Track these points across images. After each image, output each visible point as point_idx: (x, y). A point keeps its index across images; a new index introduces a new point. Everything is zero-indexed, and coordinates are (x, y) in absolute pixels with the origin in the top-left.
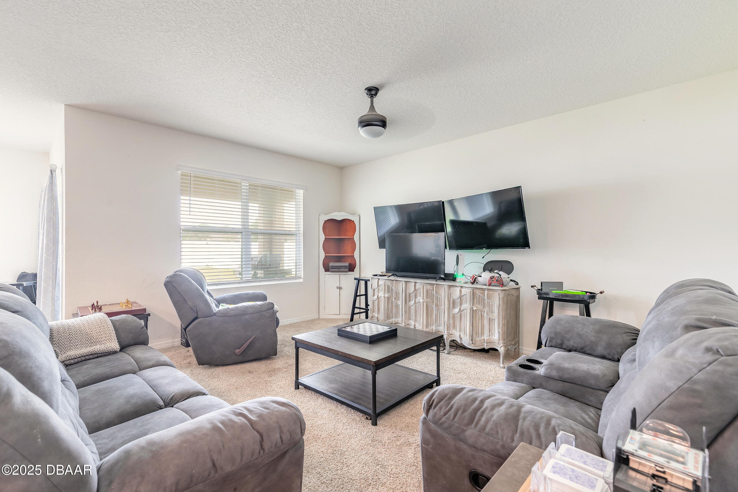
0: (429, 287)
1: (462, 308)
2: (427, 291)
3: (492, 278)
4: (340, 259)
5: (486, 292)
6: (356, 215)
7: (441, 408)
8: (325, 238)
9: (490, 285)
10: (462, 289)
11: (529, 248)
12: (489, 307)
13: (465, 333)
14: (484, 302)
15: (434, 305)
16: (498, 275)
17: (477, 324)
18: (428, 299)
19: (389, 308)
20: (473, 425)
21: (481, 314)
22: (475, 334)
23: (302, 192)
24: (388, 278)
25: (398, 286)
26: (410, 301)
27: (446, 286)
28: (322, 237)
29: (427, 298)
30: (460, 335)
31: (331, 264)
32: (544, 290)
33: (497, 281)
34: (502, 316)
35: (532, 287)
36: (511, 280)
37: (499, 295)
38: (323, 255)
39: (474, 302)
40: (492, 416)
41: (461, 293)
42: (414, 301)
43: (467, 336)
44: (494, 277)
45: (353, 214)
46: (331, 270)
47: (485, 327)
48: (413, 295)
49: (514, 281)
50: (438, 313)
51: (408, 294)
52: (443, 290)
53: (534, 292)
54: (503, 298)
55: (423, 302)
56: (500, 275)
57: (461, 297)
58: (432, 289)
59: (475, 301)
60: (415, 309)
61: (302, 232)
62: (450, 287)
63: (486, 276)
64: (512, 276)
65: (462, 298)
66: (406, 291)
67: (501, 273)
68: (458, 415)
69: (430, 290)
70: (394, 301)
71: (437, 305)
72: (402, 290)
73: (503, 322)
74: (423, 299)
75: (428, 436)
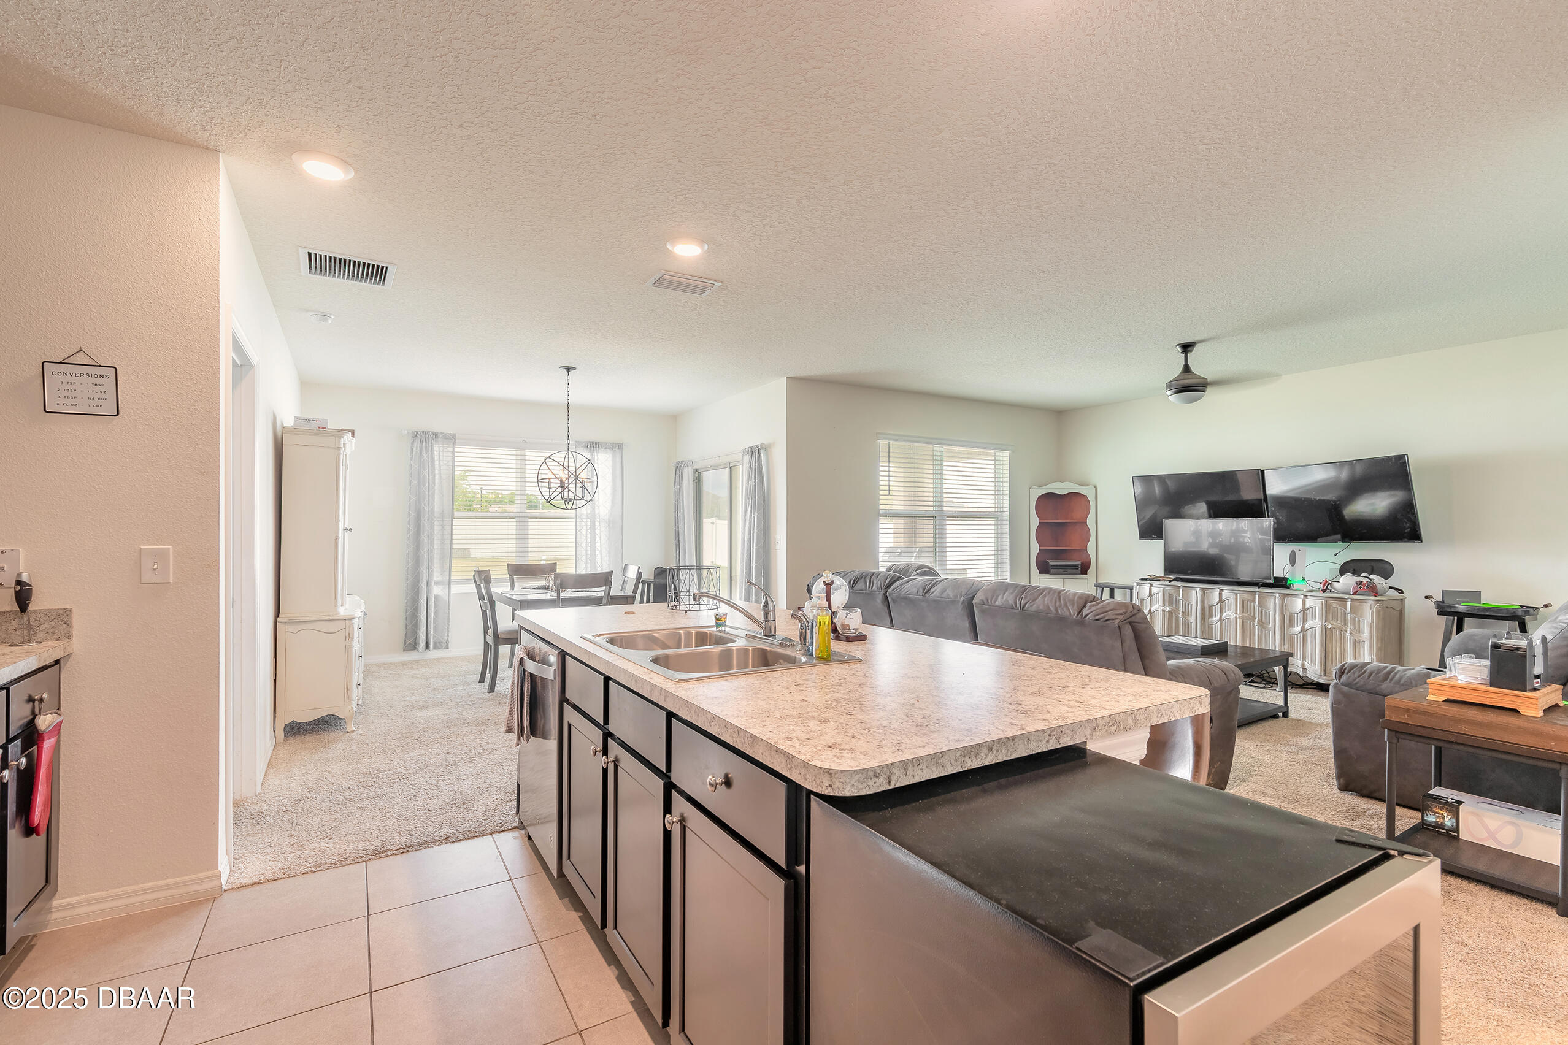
0: (1246, 596)
1: (1306, 626)
2: (1243, 602)
3: (1359, 583)
4: (1058, 554)
5: (1349, 604)
6: (1090, 486)
7: (1354, 673)
8: (1039, 523)
9: (1354, 594)
10: (1307, 600)
11: (1422, 542)
12: (1354, 624)
13: (1313, 662)
14: (1345, 617)
15: (1256, 622)
16: (1369, 580)
17: (1334, 649)
18: (1244, 614)
19: (1171, 627)
20: (1388, 681)
21: (1341, 634)
22: (1330, 662)
23: (1007, 454)
24: (1170, 584)
25: (1187, 594)
26: (1210, 616)
27: (1277, 595)
28: (1035, 521)
29: (1243, 612)
30: (1303, 665)
31: (1051, 562)
32: (1447, 603)
33: (1367, 587)
34: (1377, 637)
35: (1426, 597)
36: (1391, 588)
37: (1371, 608)
38: (1035, 548)
39: (1328, 617)
40: (1405, 674)
41: (1305, 605)
42: (1218, 618)
43: (1317, 666)
44: (1362, 582)
45: (1085, 485)
46: (1052, 571)
47: (1347, 653)
48: (1216, 609)
49: (1396, 589)
50: (1264, 633)
51: (1206, 609)
52: (1273, 600)
53: (1431, 605)
54: (1378, 612)
55: (1236, 618)
56: (1371, 579)
57: (1304, 610)
58: (1251, 599)
59: (1330, 616)
60: (1220, 629)
61: (1008, 514)
62: (1284, 596)
63: (1348, 581)
64: (1391, 582)
65: (1307, 612)
66: (1203, 602)
67: (1372, 576)
68: (1373, 675)
69: (1248, 600)
70: (1180, 616)
71: (1260, 623)
72: (1196, 601)
73: (1379, 645)
74: (1236, 614)
75: (1340, 696)
